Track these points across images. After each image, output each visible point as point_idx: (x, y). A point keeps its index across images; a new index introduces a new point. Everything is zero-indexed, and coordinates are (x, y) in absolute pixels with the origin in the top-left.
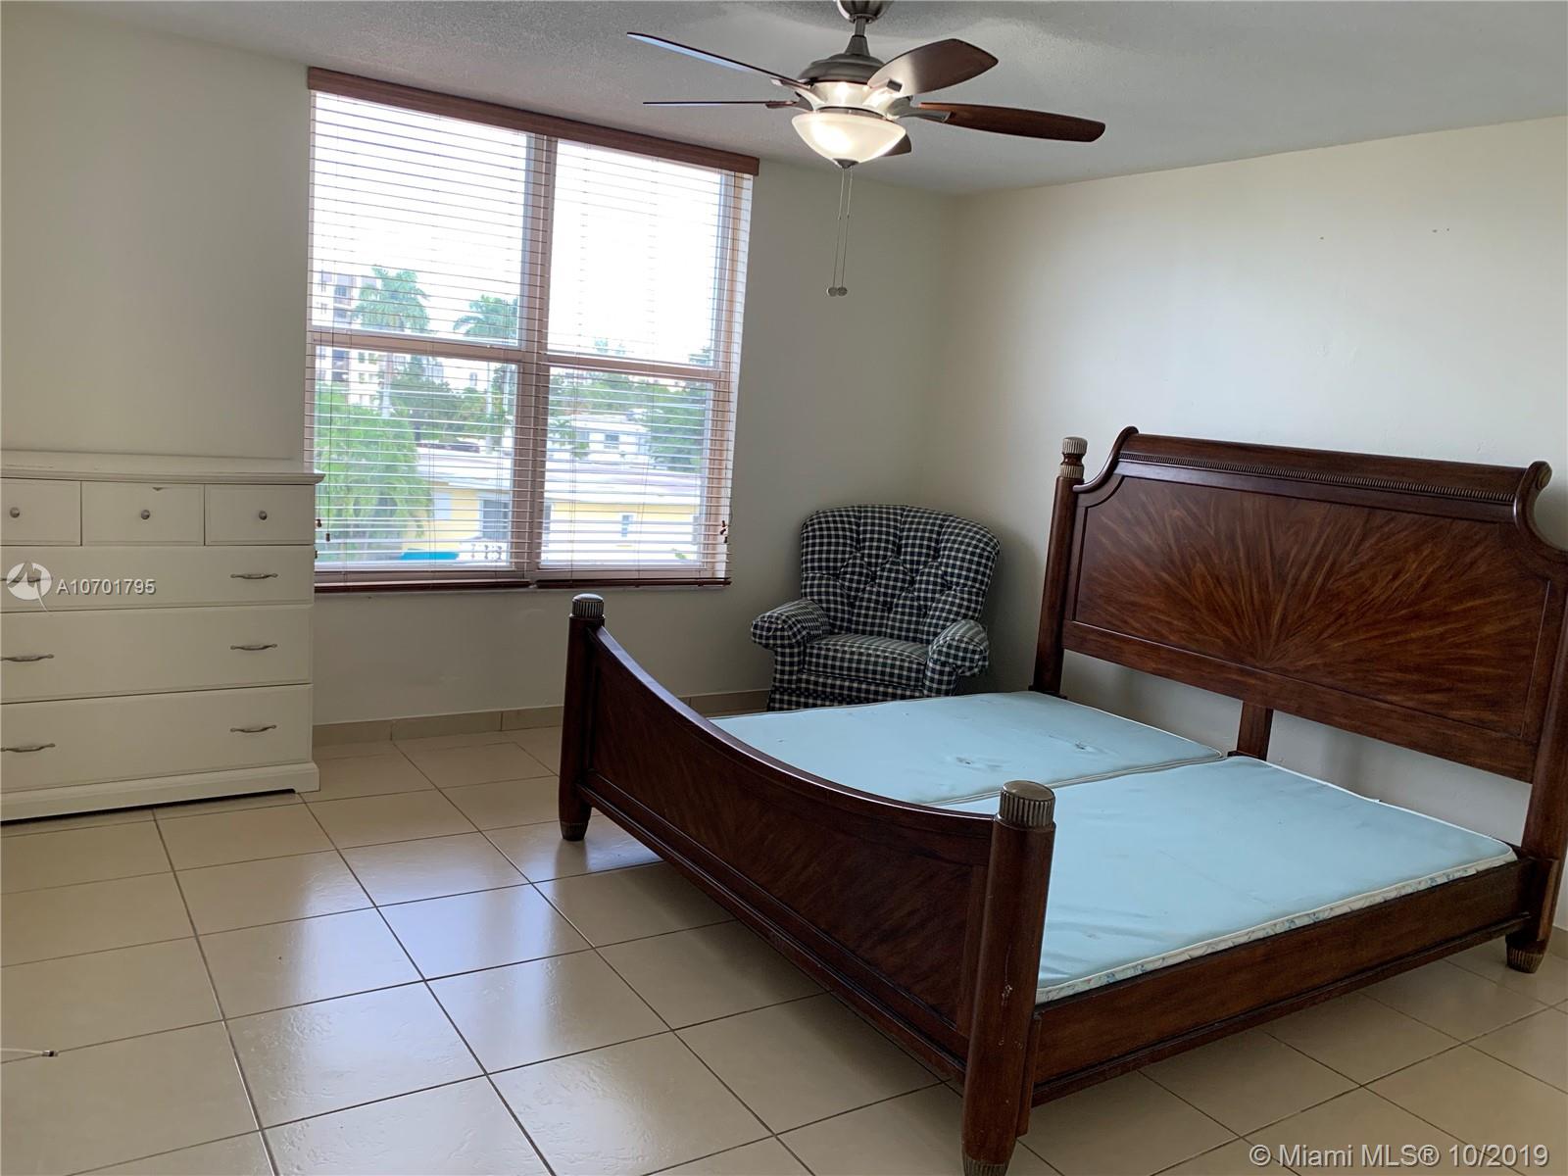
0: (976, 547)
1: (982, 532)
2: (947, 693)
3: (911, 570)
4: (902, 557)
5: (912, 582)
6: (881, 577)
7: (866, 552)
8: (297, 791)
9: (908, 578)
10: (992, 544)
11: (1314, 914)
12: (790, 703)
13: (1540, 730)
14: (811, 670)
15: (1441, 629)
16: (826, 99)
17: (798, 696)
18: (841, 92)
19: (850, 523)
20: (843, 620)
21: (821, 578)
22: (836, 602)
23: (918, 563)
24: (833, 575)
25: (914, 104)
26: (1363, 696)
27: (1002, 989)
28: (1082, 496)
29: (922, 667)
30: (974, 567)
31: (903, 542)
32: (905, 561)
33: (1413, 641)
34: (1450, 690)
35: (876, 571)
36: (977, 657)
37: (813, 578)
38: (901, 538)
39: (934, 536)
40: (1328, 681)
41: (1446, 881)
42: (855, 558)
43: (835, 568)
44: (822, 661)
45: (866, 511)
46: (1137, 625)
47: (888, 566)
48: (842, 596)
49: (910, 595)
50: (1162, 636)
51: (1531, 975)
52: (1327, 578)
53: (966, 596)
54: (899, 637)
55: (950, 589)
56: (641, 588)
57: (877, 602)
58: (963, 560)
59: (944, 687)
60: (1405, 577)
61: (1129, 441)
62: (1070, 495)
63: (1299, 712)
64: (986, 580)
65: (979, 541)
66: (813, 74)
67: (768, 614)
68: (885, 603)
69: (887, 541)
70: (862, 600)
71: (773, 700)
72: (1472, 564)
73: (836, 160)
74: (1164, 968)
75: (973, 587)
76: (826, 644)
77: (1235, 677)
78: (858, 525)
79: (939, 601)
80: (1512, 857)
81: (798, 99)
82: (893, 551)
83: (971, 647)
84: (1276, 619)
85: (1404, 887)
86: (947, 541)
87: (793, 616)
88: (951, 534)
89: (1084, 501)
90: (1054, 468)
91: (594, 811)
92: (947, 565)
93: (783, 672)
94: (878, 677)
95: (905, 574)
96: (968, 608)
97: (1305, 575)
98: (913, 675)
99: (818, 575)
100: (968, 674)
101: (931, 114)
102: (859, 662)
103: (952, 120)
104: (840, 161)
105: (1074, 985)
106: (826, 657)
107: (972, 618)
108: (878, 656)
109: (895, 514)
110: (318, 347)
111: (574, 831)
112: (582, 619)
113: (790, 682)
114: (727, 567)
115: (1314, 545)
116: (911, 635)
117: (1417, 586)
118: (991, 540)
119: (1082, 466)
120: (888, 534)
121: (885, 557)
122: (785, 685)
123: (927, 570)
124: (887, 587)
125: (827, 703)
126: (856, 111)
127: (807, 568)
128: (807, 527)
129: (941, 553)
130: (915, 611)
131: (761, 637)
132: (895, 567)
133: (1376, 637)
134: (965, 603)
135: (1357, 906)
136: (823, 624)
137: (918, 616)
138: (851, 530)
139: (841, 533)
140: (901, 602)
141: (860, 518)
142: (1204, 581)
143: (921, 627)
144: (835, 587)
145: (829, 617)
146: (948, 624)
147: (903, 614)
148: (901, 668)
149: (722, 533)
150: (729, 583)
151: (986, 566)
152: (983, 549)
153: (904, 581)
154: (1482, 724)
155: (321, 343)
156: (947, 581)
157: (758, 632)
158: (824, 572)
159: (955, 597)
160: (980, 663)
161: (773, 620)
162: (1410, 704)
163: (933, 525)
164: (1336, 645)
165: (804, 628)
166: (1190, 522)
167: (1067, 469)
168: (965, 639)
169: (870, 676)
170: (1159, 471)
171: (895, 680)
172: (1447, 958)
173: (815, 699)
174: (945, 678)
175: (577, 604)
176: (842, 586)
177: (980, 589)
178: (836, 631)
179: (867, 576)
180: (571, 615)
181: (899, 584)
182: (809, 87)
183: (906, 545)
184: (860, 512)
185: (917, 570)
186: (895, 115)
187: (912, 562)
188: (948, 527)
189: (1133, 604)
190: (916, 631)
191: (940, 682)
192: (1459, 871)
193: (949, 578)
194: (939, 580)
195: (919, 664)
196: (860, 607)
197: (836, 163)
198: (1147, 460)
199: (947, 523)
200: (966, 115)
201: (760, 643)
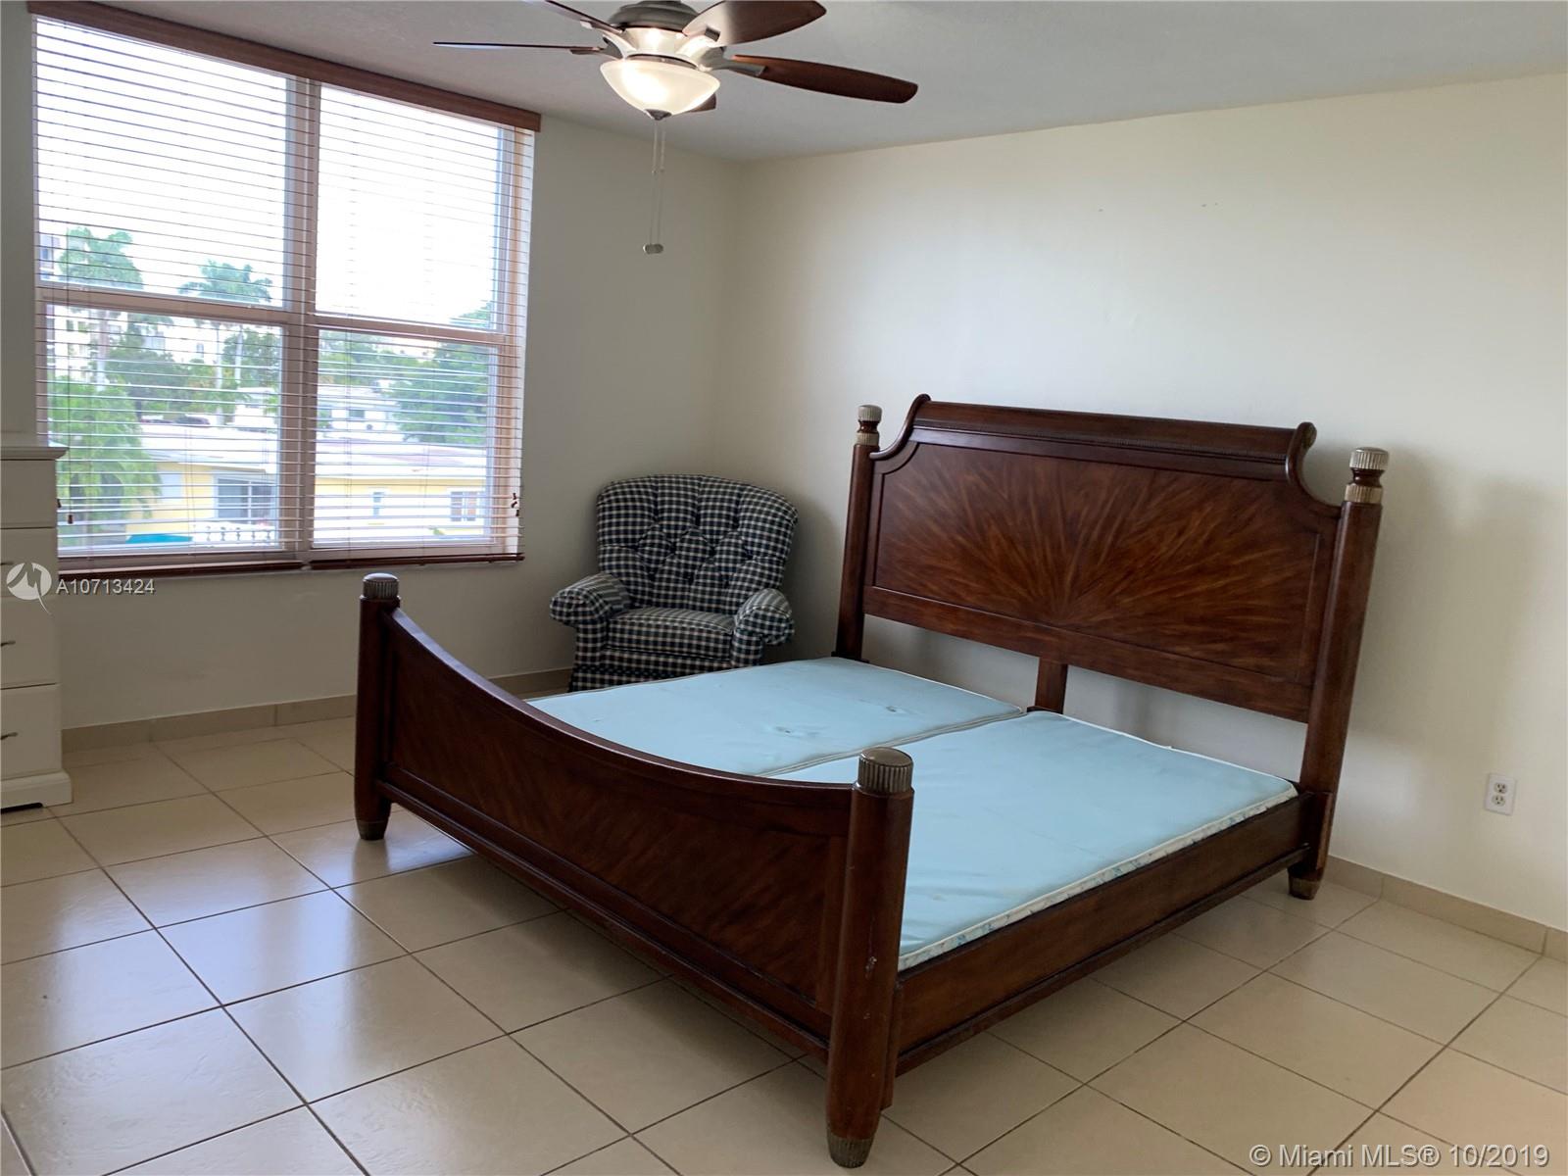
0: (775, 516)
1: (780, 501)
2: (755, 663)
3: (711, 541)
4: (701, 528)
5: (713, 552)
6: (681, 548)
7: (665, 523)
8: (45, 804)
9: (708, 548)
10: (790, 512)
11: (1136, 860)
12: (593, 681)
13: (1314, 674)
14: (616, 646)
15: (1221, 583)
16: (637, 47)
17: (602, 673)
18: (652, 39)
19: (647, 493)
20: (643, 593)
21: (619, 551)
22: (635, 575)
23: (718, 533)
24: (632, 547)
25: (727, 55)
26: (1153, 648)
27: (867, 962)
28: (878, 463)
29: (729, 638)
30: (774, 536)
31: (702, 512)
32: (704, 532)
33: (1197, 594)
34: (1232, 639)
35: (675, 543)
36: (783, 625)
37: (611, 551)
38: (699, 508)
39: (733, 505)
40: (1119, 635)
41: (1242, 819)
42: (654, 529)
43: (634, 540)
44: (626, 636)
45: (663, 482)
46: (935, 588)
47: (687, 537)
48: (642, 568)
49: (711, 566)
50: (959, 597)
51: (1313, 901)
52: (1116, 537)
53: (767, 565)
54: (702, 609)
55: (750, 558)
56: (427, 566)
57: (678, 574)
58: (763, 529)
59: (751, 657)
60: (1190, 533)
61: (923, 409)
62: (867, 461)
63: (1093, 666)
64: (785, 548)
65: (778, 509)
66: (623, 19)
67: (567, 590)
68: (686, 574)
69: (686, 512)
70: (662, 572)
71: (576, 679)
72: (1250, 519)
73: (648, 110)
74: (1009, 925)
75: (773, 555)
76: (630, 619)
77: (1029, 635)
78: (655, 495)
79: (740, 571)
80: (1293, 792)
81: (604, 45)
82: (691, 521)
83: (777, 616)
84: (1069, 578)
85: (1209, 828)
86: (747, 510)
87: (595, 590)
88: (750, 503)
89: (881, 468)
90: (851, 436)
91: (395, 807)
92: (747, 534)
93: (585, 650)
94: (685, 650)
95: (705, 544)
96: (770, 577)
97: (1095, 534)
98: (720, 646)
99: (616, 548)
100: (775, 643)
101: (744, 67)
102: (665, 635)
103: (766, 74)
104: (652, 112)
105: (929, 951)
106: (631, 632)
107: (774, 587)
108: (684, 629)
109: (693, 484)
110: (50, 306)
111: (373, 828)
112: (376, 601)
113: (593, 659)
114: (519, 541)
115: (1103, 507)
116: (714, 606)
117: (1201, 541)
118: (789, 508)
119: (878, 433)
120: (686, 504)
121: (684, 528)
122: (589, 663)
123: (727, 540)
124: (687, 558)
125: (633, 679)
126: (670, 59)
127: (604, 541)
128: (602, 499)
129: (741, 522)
130: (716, 582)
131: (561, 614)
132: (694, 538)
133: (1165, 591)
134: (767, 572)
135: (1171, 850)
136: (624, 598)
137: (720, 586)
138: (649, 501)
139: (638, 504)
140: (702, 573)
141: (657, 488)
142: (998, 544)
143: (723, 598)
144: (634, 559)
145: (629, 590)
146: (751, 593)
147: (705, 585)
148: (708, 639)
149: (513, 506)
150: (522, 559)
151: (785, 535)
152: (782, 518)
153: (704, 552)
154: (1260, 670)
155: (56, 301)
156: (747, 550)
157: (558, 609)
158: (623, 545)
159: (756, 566)
160: (787, 631)
161: (573, 595)
162: (1196, 654)
163: (732, 494)
164: (1127, 600)
165: (606, 603)
166: (984, 486)
167: (863, 437)
168: (772, 608)
169: (677, 649)
170: (953, 438)
171: (702, 652)
172: (1243, 894)
173: (620, 675)
174: (753, 648)
175: (368, 585)
176: (642, 559)
177: (780, 558)
178: (637, 604)
179: (667, 547)
180: (362, 597)
181: (700, 555)
182: (621, 32)
183: (705, 515)
184: (657, 482)
185: (717, 541)
186: (707, 66)
187: (712, 532)
188: (747, 496)
189: (932, 567)
190: (718, 602)
191: (748, 652)
192: (1252, 809)
193: (749, 548)
194: (740, 550)
195: (726, 635)
196: (661, 580)
197: (648, 114)
198: (942, 427)
199: (745, 492)
200: (779, 70)
201: (561, 621)
